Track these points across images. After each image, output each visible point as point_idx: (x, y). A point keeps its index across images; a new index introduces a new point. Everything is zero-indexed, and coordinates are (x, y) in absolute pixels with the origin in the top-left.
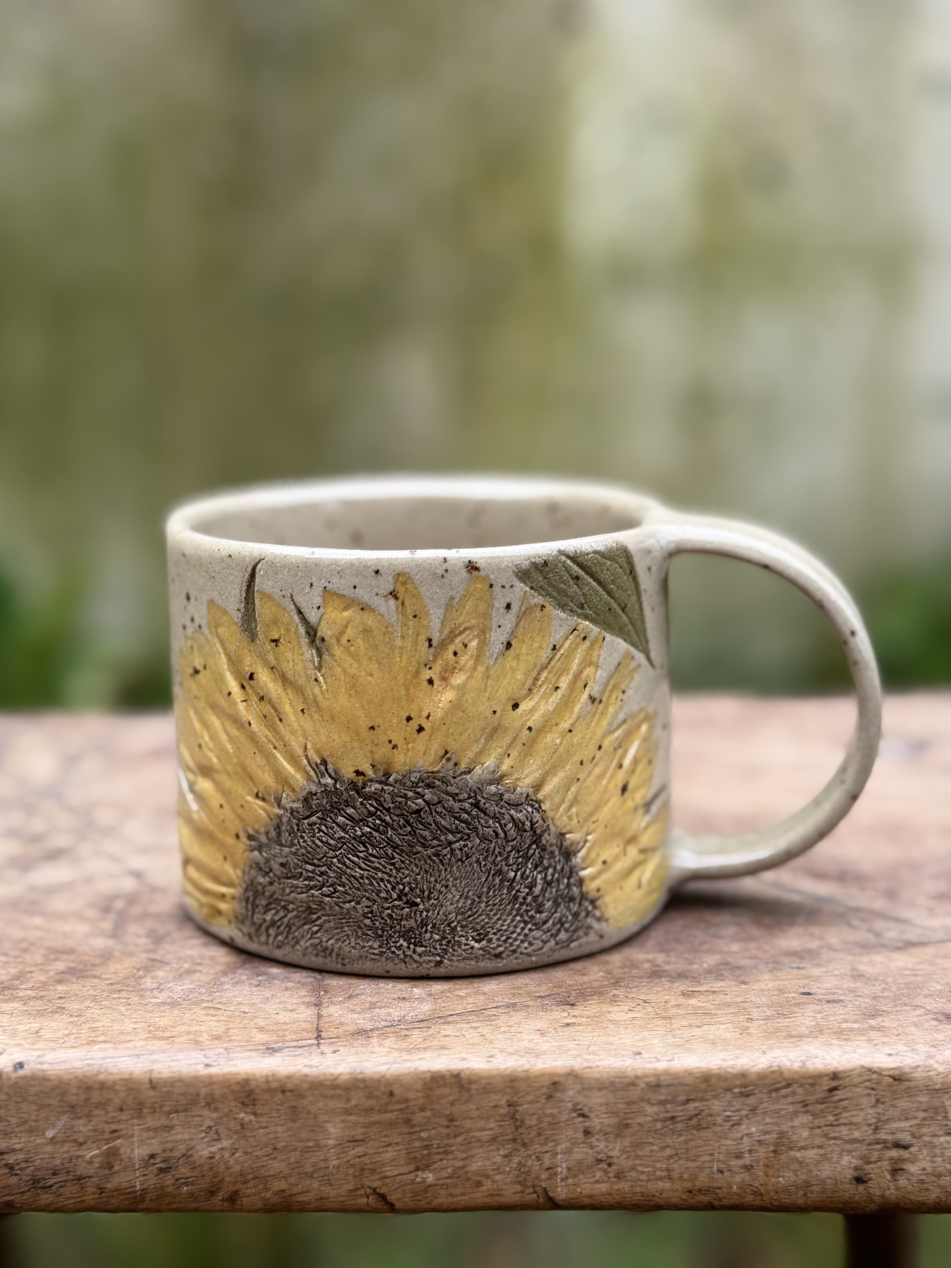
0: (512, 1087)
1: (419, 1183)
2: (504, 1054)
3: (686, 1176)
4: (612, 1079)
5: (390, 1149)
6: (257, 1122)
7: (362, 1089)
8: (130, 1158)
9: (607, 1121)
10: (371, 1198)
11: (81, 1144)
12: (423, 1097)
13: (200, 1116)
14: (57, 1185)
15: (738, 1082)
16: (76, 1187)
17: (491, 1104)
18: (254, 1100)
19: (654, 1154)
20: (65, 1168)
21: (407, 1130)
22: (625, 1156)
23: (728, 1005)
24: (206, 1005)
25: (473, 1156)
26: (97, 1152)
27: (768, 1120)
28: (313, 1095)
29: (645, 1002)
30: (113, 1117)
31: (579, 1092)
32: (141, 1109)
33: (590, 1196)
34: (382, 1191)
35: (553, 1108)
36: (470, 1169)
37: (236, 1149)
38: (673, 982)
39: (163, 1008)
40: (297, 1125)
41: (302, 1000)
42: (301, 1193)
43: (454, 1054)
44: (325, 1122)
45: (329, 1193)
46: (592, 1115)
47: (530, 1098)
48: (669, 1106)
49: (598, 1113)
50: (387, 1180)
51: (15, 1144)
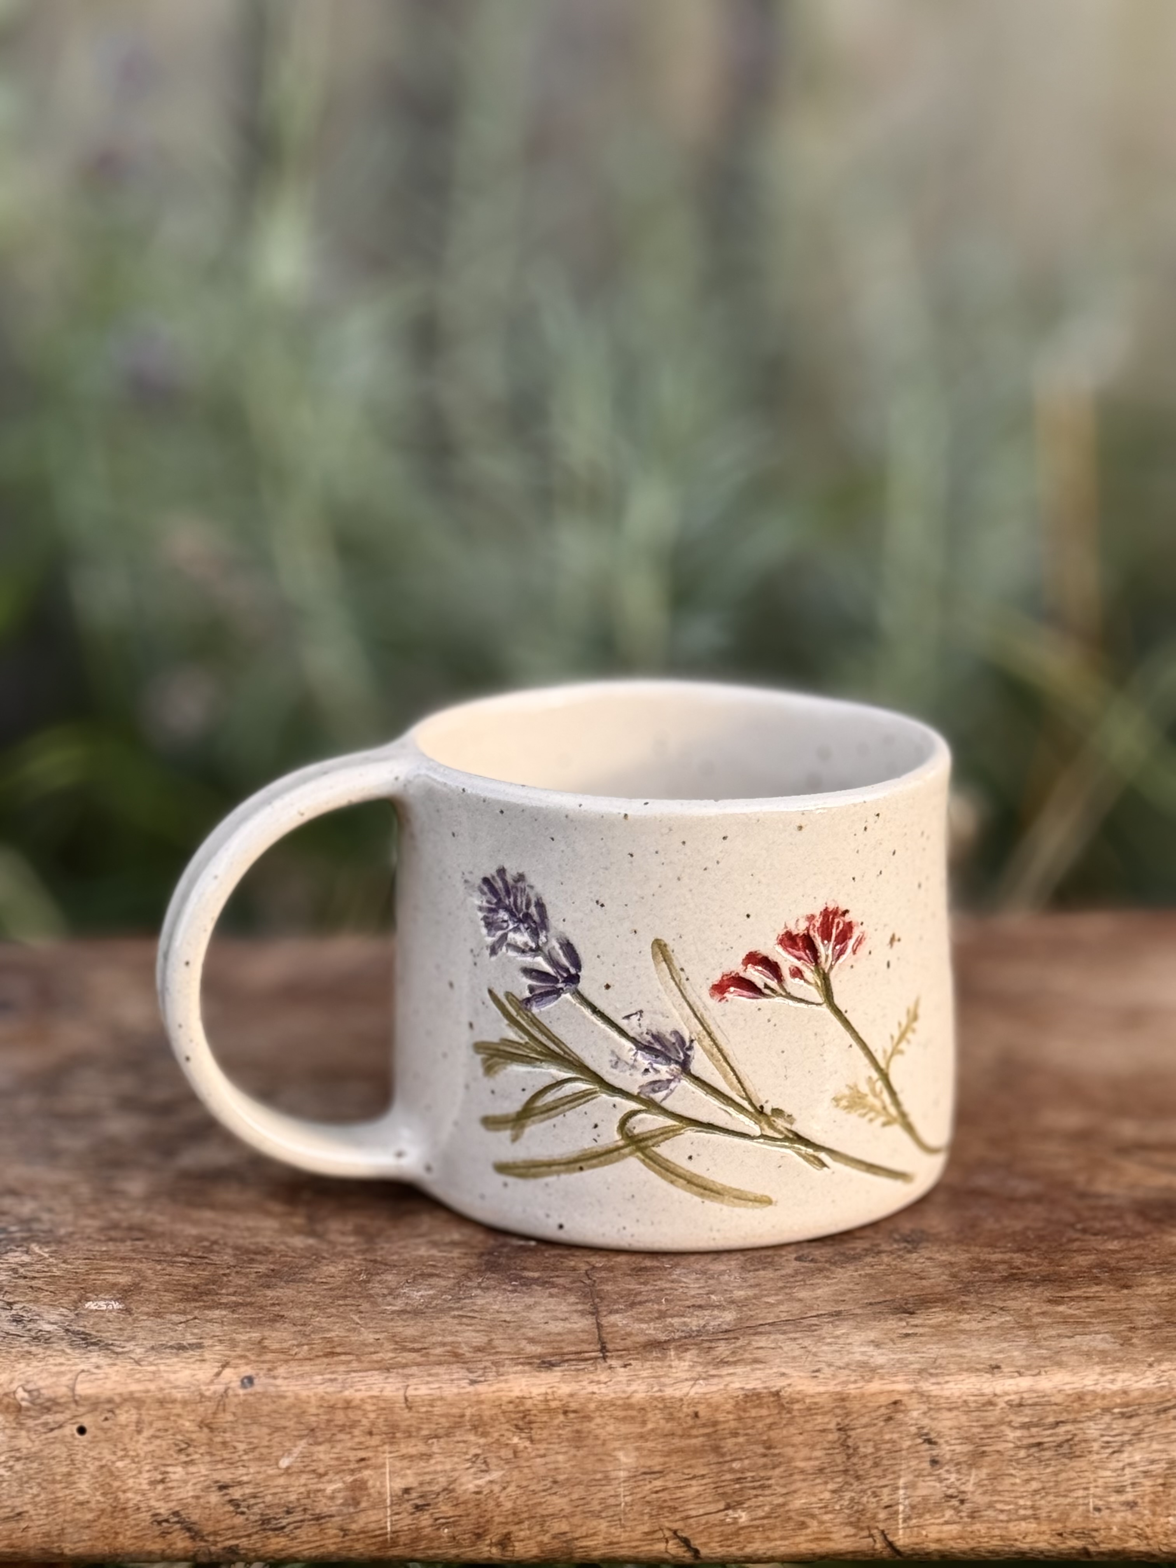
0: (844, 1408)
1: (729, 1524)
2: (833, 1368)
3: (1055, 1515)
4: (965, 1398)
5: (694, 1482)
6: (534, 1449)
7: (660, 1409)
8: (379, 1493)
9: (958, 1448)
10: (671, 1542)
11: (321, 1476)
12: (734, 1420)
13: (464, 1442)
14: (292, 1526)
15: (1118, 1401)
16: (314, 1528)
17: (818, 1428)
18: (530, 1422)
19: (1015, 1488)
20: (300, 1505)
21: (715, 1460)
22: (980, 1491)
23: (1104, 1312)
24: (456, 1313)
25: (795, 1492)
26: (339, 1485)
27: (1155, 1446)
28: (602, 1417)
29: (1002, 1309)
30: (360, 1443)
31: (925, 1413)
32: (394, 1433)
33: (939, 1541)
34: (684, 1535)
35: (893, 1432)
36: (791, 1506)
37: (508, 1482)
38: (1035, 1287)
39: (405, 1317)
40: (581, 1453)
41: (574, 1308)
42: (586, 1536)
43: (771, 1368)
44: (615, 1449)
45: (619, 1536)
46: (941, 1441)
47: (865, 1420)
48: (1034, 1430)
49: (948, 1439)
50: (691, 1521)
51: (242, 1475)
